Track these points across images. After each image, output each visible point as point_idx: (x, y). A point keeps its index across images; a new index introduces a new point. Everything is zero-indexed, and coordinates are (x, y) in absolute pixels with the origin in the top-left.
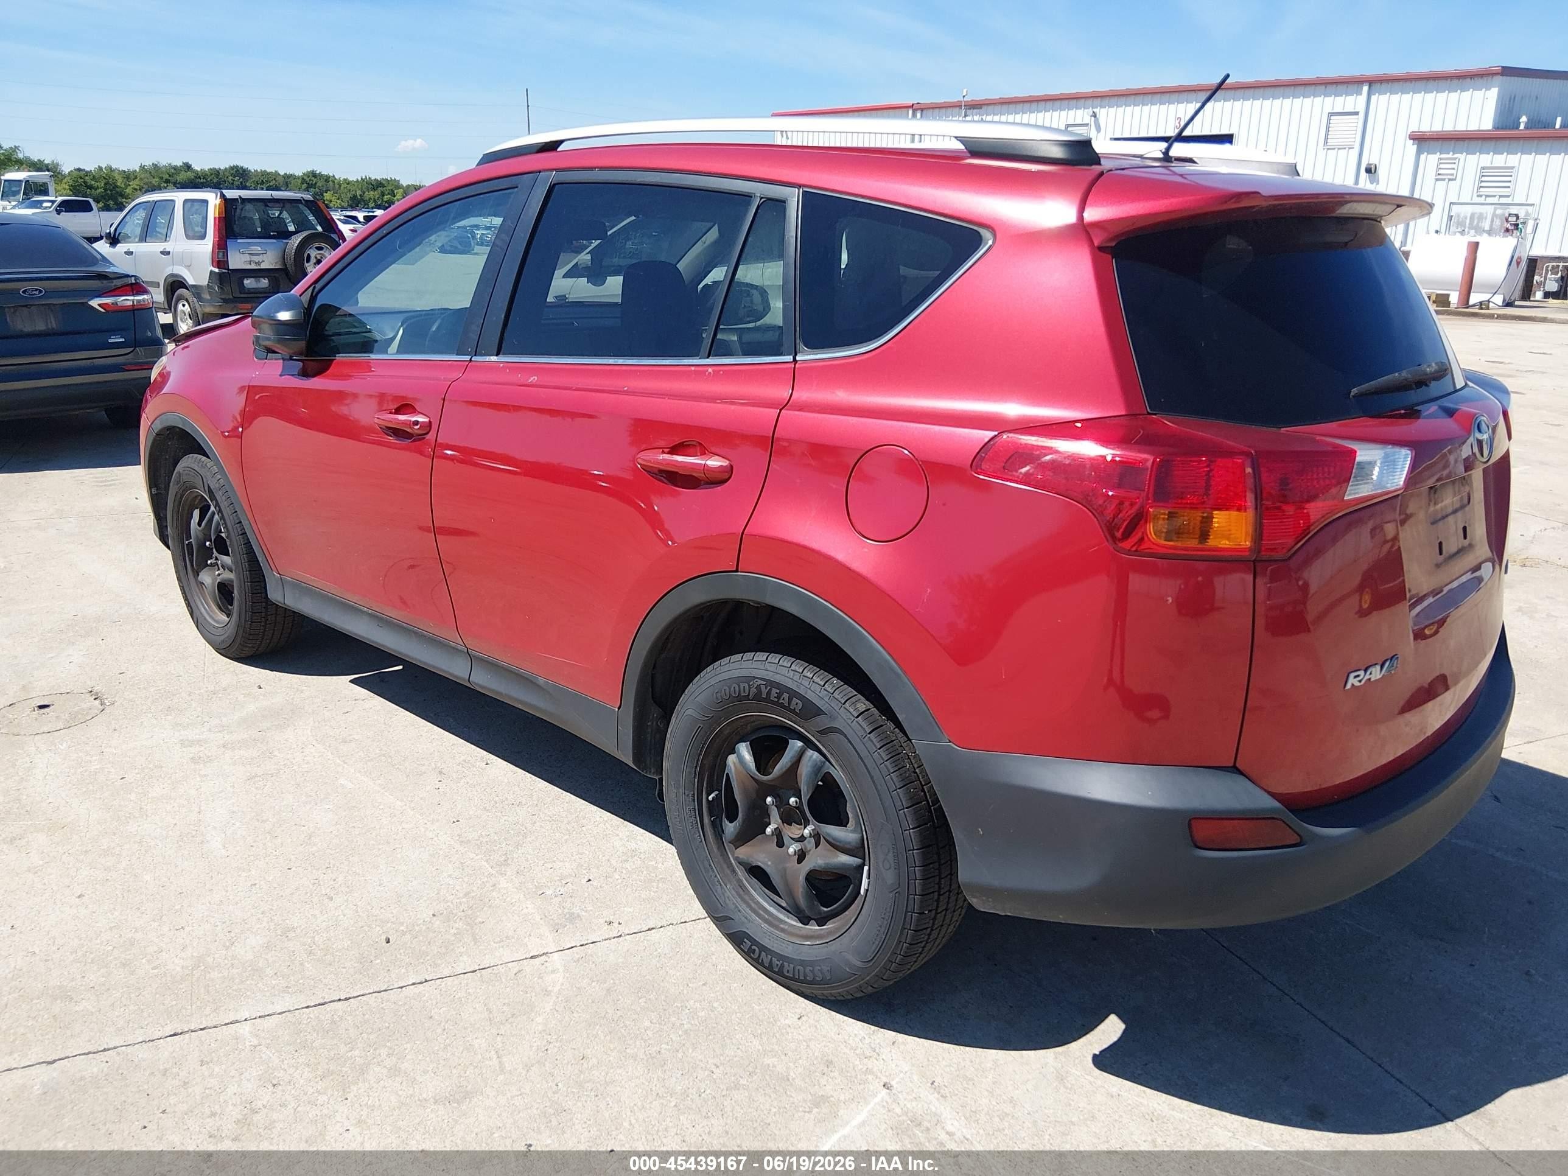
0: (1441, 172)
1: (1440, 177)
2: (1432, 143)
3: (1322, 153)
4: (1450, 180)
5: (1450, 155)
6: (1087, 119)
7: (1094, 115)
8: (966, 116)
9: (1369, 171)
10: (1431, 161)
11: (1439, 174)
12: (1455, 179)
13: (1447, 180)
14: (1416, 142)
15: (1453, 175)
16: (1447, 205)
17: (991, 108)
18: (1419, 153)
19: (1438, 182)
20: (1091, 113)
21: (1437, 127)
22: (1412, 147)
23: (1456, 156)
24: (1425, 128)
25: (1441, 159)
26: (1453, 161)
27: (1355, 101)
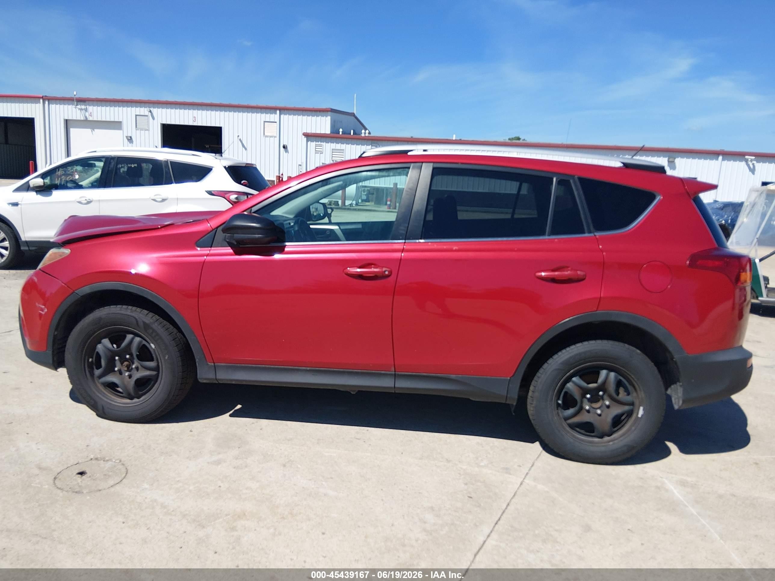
0: (317, 150)
1: (317, 152)
2: (312, 137)
3: (263, 138)
4: (321, 153)
5: (319, 143)
6: (147, 113)
7: (150, 111)
8: (77, 105)
9: (284, 147)
10: (312, 145)
11: (316, 151)
12: (322, 153)
13: (319, 154)
14: (306, 137)
15: (321, 151)
16: (298, 165)
17: (91, 103)
18: (307, 141)
19: (316, 154)
20: (149, 110)
21: (314, 131)
22: (305, 139)
23: (322, 143)
24: (309, 131)
25: (316, 145)
26: (321, 146)
27: (275, 117)
